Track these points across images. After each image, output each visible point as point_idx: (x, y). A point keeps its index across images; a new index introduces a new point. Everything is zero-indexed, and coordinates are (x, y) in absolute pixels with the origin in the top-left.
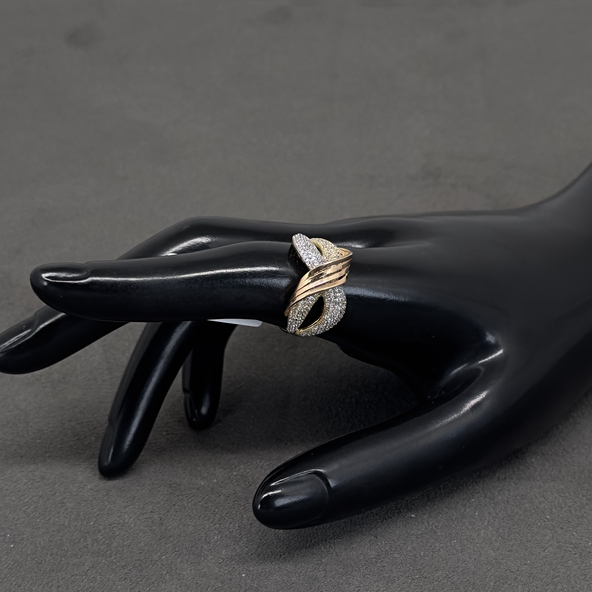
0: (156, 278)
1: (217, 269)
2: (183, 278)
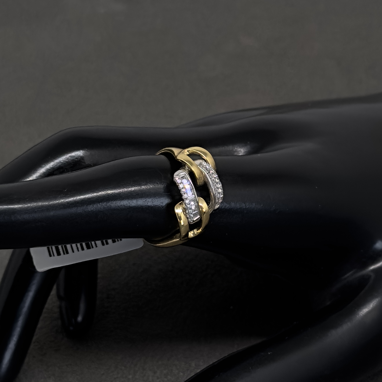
0: (40, 204)
1: (103, 190)
2: (68, 203)
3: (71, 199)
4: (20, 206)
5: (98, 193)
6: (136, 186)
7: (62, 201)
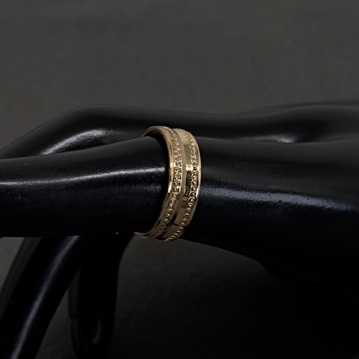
3: (76, 179)
4: (15, 183)
5: (108, 173)
6: (155, 167)
7: (65, 180)
